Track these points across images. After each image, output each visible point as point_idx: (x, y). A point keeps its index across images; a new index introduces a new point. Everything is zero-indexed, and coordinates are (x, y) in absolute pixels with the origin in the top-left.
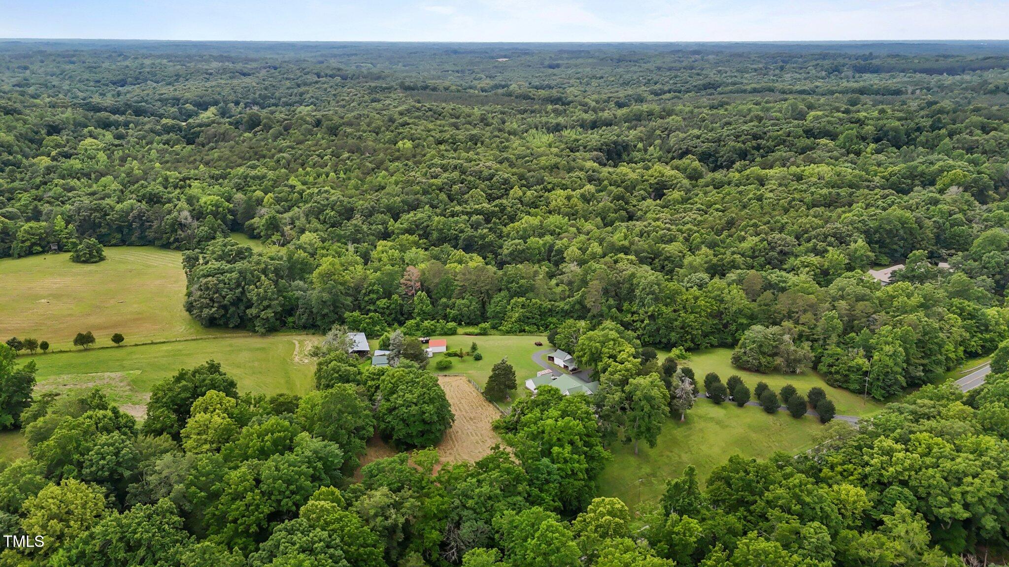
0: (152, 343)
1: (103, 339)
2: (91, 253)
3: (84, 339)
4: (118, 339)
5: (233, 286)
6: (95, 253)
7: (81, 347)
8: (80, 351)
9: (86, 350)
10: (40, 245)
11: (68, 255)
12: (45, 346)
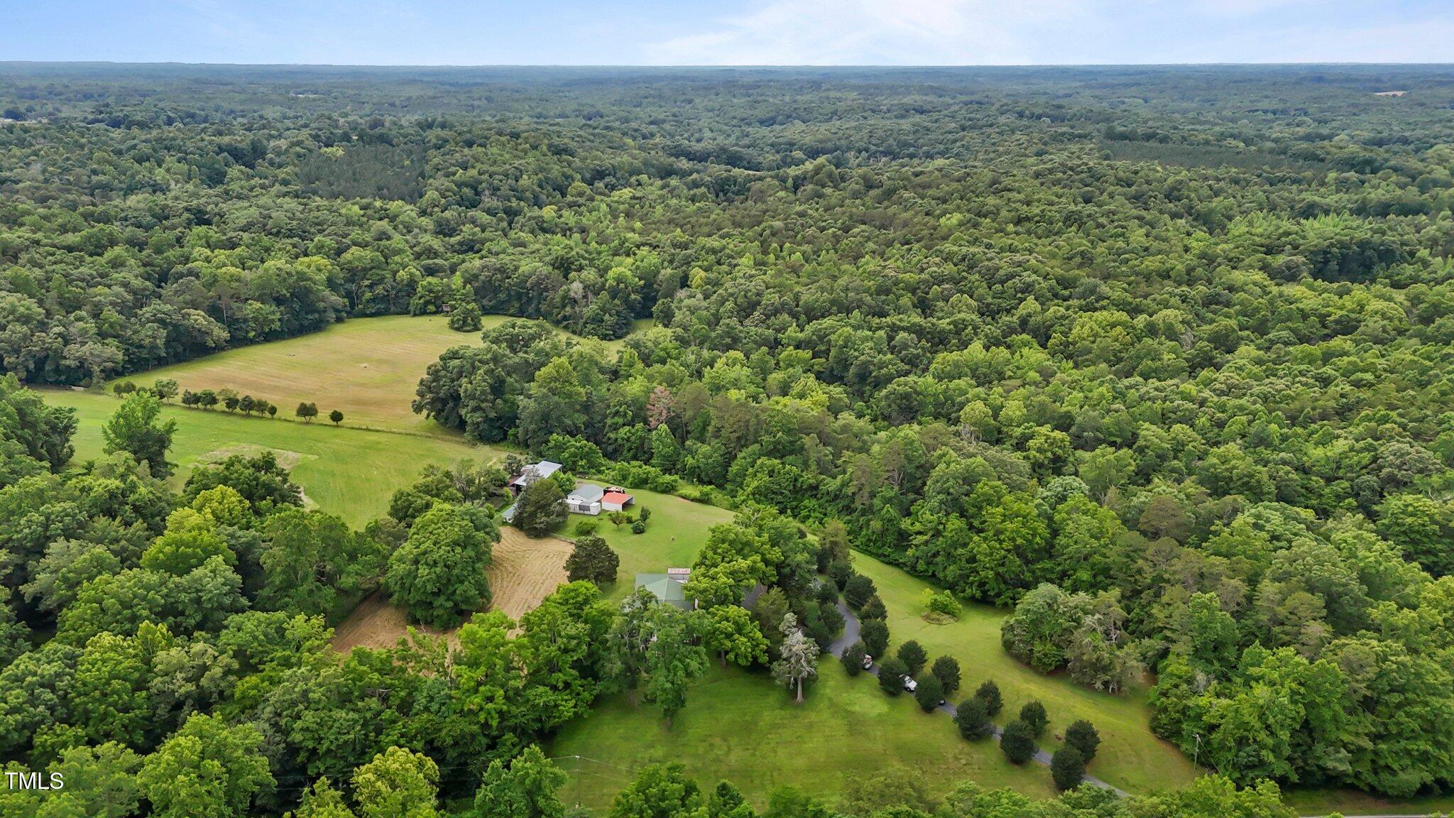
0: (368, 430)
1: (323, 416)
2: (465, 321)
3: (307, 411)
4: (337, 417)
5: (454, 376)
6: (469, 320)
7: (303, 419)
8: (301, 423)
9: (307, 423)
10: (434, 304)
11: (447, 320)
12: (273, 411)
